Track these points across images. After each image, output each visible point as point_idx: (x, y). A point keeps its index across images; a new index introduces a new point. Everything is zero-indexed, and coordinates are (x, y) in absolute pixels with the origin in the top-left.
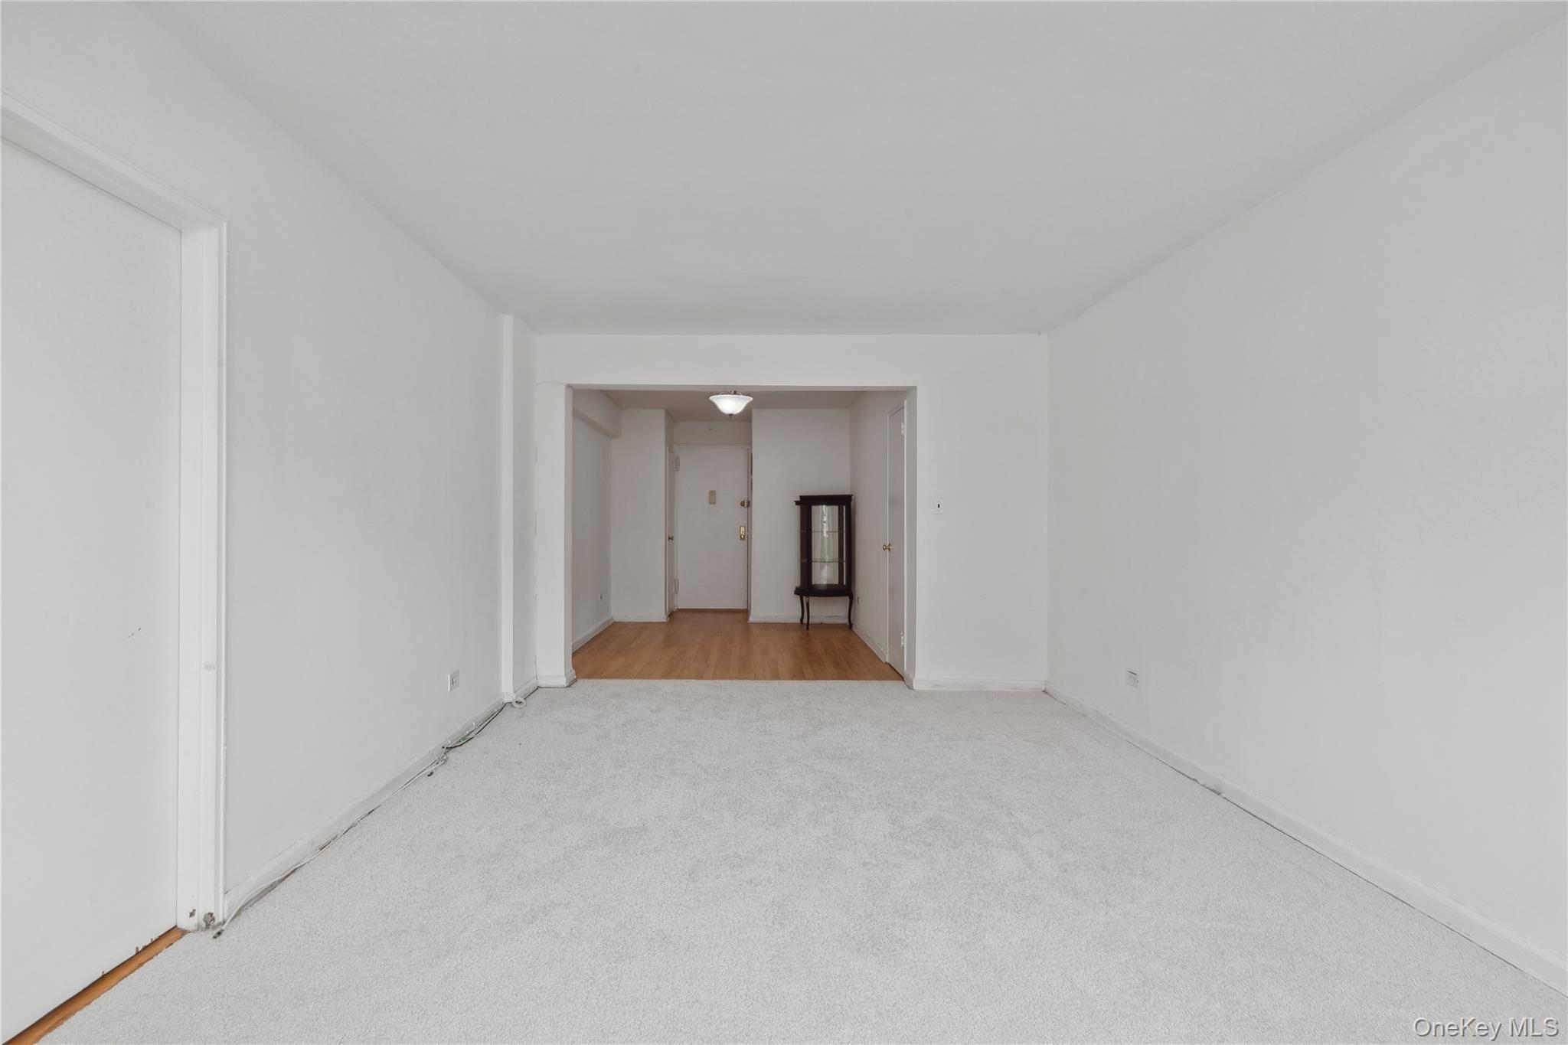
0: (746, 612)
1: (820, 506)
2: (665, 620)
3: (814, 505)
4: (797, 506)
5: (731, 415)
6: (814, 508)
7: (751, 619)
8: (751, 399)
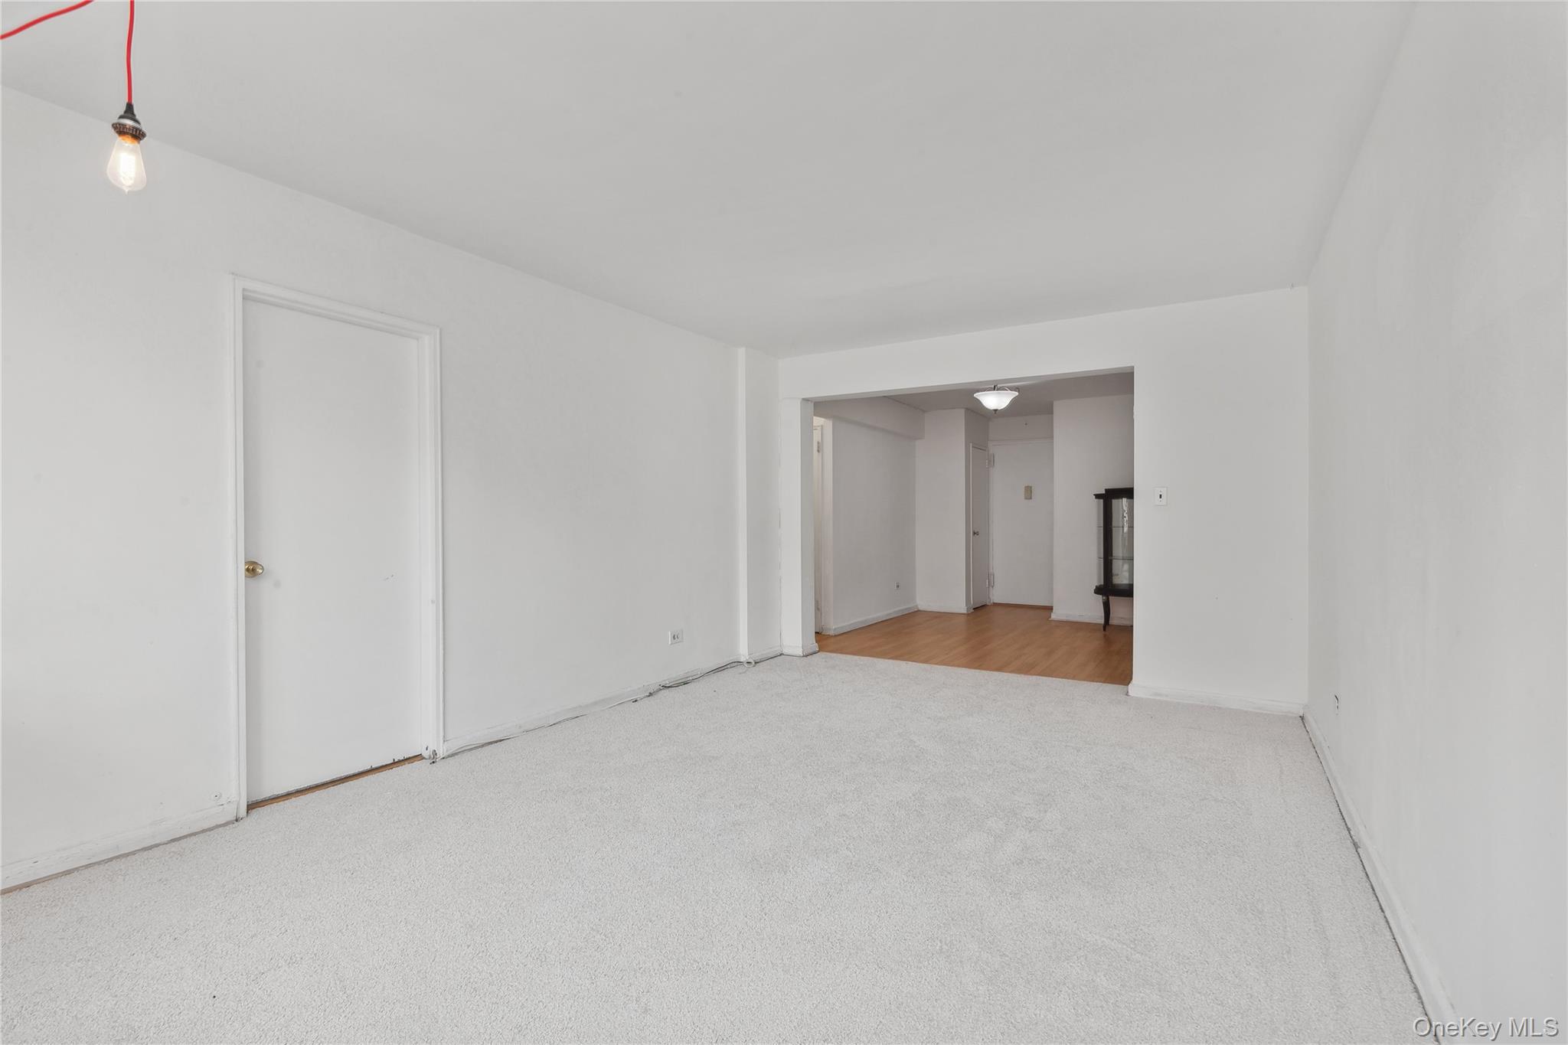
0: (1050, 609)
1: (1120, 500)
2: (965, 612)
3: (1114, 498)
4: (1097, 500)
5: (996, 410)
6: (1115, 502)
7: (1053, 616)
8: (1017, 394)
